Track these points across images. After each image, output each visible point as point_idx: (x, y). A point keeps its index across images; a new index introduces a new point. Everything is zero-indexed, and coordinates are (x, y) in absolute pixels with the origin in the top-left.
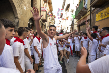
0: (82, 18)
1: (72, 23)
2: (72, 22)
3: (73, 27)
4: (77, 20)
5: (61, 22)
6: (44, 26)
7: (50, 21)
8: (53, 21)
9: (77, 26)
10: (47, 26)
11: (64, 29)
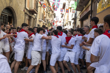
0: (84, 9)
1: (75, 17)
2: (75, 15)
3: (76, 21)
4: (80, 12)
5: (63, 14)
6: (34, 19)
7: (46, 12)
8: (50, 14)
9: (79, 20)
10: (40, 20)
11: (67, 25)
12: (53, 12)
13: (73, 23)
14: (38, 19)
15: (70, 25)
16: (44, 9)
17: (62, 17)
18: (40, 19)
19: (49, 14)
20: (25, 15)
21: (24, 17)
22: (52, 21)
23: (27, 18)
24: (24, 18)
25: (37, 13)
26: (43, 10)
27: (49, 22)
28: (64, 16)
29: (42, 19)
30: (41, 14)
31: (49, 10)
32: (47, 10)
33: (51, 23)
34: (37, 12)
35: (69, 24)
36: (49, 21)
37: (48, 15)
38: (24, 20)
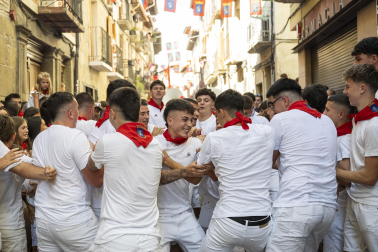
1: (265, 37)
2: (265, 25)
3: (272, 57)
4: (296, 5)
5: (196, 33)
6: (66, 60)
7: (117, 27)
8: (138, 32)
9: (297, 50)
10: (93, 64)
11: (221, 79)
12: (148, 25)
13: (258, 68)
14: (83, 61)
15: (241, 78)
16: (110, 12)
17: (191, 47)
18: (92, 57)
19: (132, 32)
20: (19, 39)
21: (12, 50)
22: (147, 67)
23: (30, 53)
24: (12, 57)
25: (81, 26)
26: (107, 14)
27: (138, 72)
28: (204, 40)
29: (103, 59)
30: (99, 35)
31: (134, 18)
32: (124, 17)
33: (147, 77)
34: (77, 22)
35: (235, 76)
36: (134, 69)
37: (131, 42)
38: (12, 67)
